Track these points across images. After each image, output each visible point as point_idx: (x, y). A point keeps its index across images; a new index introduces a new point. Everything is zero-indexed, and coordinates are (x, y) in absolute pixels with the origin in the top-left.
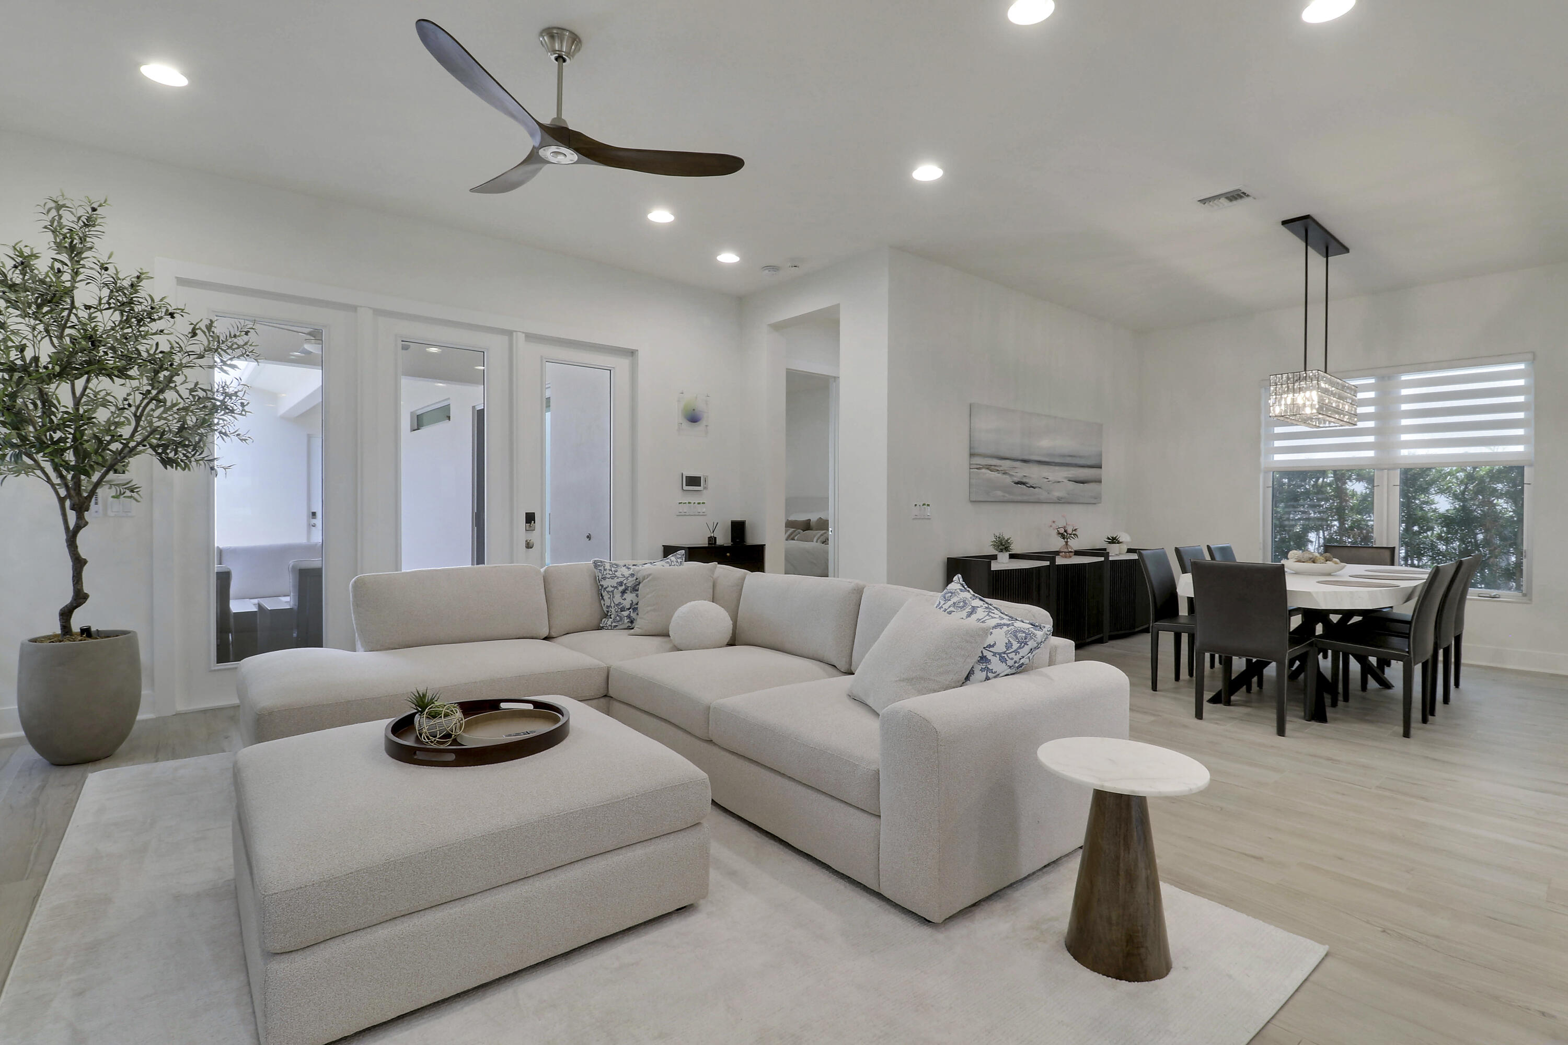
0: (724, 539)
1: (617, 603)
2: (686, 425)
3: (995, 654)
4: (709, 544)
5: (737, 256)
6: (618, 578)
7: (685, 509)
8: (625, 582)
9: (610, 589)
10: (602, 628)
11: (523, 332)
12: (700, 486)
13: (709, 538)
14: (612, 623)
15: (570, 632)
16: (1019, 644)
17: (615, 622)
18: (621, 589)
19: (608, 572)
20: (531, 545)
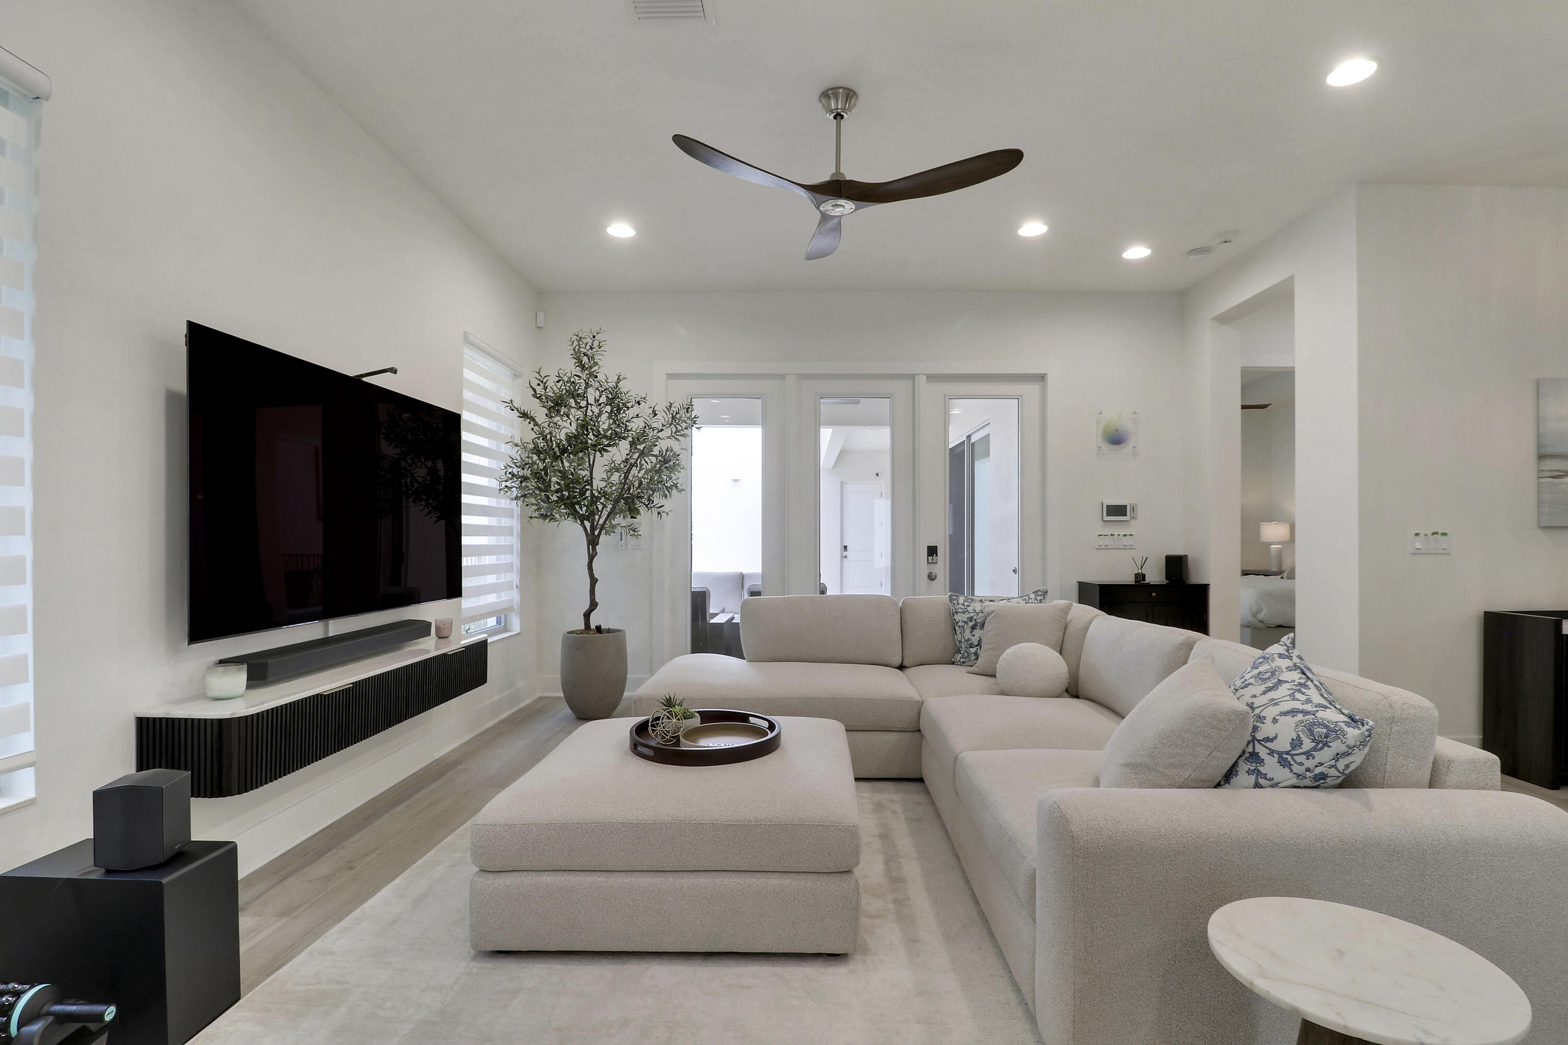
0: (1155, 575)
1: (966, 639)
2: (1106, 447)
3: (1272, 752)
4: (1136, 581)
5: (1148, 248)
6: (968, 613)
7: (1107, 541)
8: (975, 618)
9: (961, 624)
10: (953, 663)
11: (924, 374)
12: (1126, 515)
13: (1136, 574)
14: (960, 659)
15: (922, 663)
16: (1314, 744)
17: (963, 658)
18: (971, 624)
19: (960, 606)
20: (933, 577)
